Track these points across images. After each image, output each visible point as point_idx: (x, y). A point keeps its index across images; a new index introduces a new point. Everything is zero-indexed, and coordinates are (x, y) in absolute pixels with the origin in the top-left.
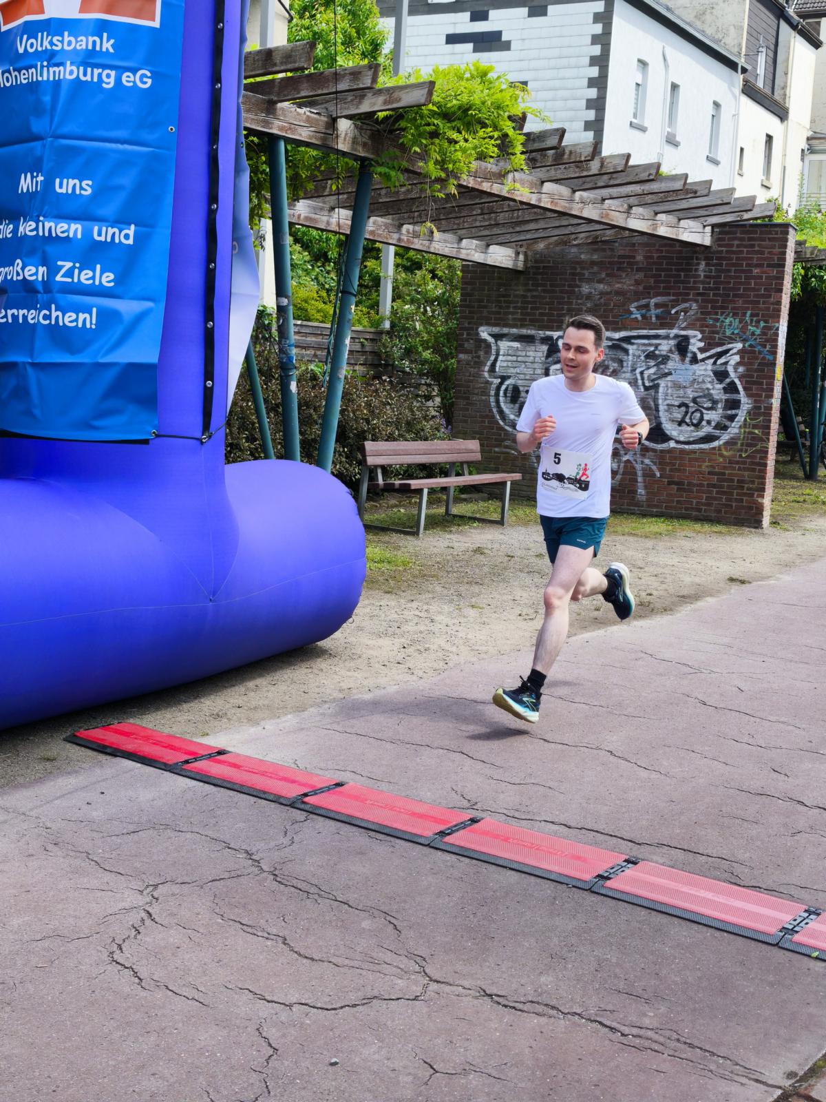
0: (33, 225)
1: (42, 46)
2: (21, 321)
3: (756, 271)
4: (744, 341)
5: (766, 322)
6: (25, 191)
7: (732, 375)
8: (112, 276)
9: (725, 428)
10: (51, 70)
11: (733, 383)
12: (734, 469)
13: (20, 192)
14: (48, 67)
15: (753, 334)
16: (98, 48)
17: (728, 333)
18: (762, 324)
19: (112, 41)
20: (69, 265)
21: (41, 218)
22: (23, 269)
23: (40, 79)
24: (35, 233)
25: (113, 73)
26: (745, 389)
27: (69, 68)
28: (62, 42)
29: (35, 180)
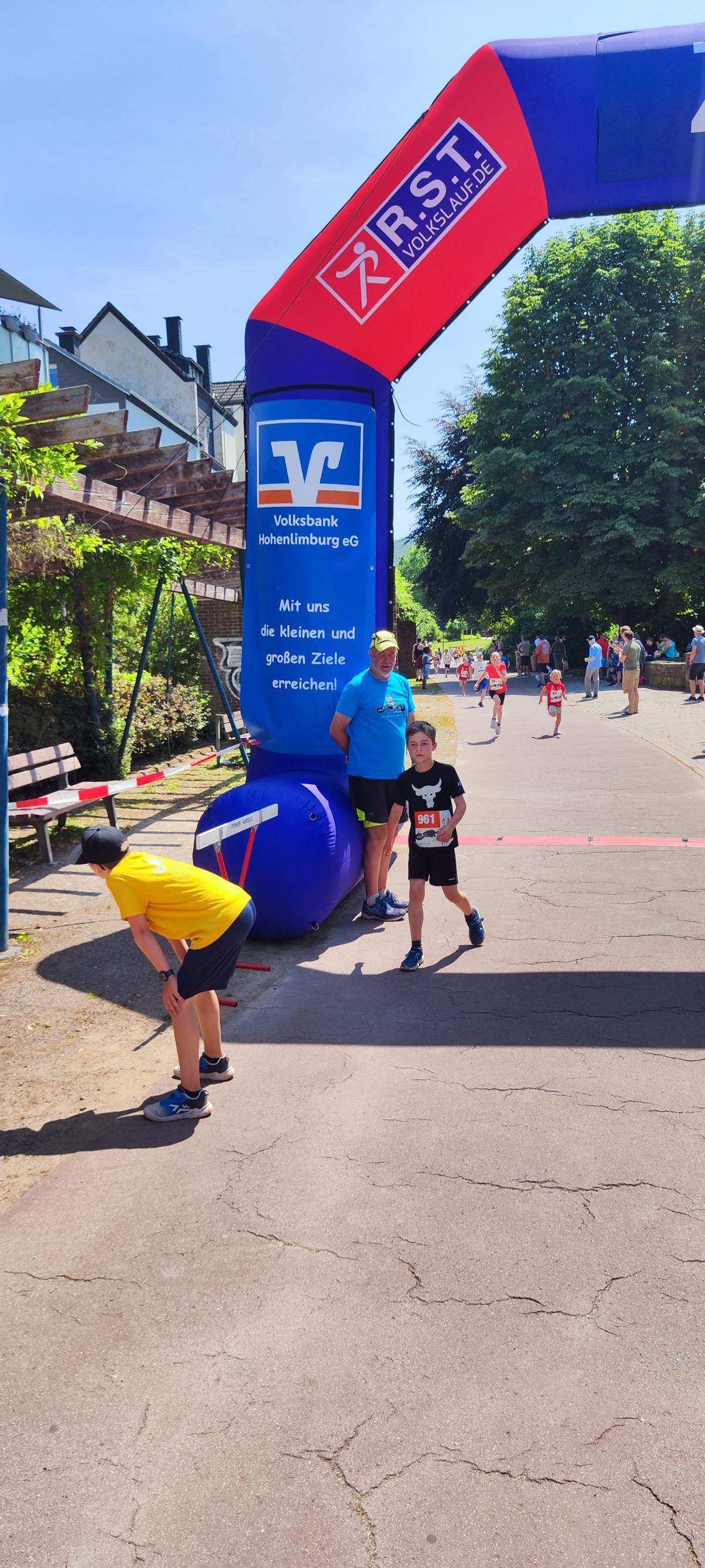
0: (296, 631)
1: (292, 522)
2: (286, 687)
6: (284, 610)
8: (344, 658)
10: (300, 538)
13: (280, 610)
14: (298, 536)
16: (329, 525)
19: (337, 520)
20: (320, 654)
21: (300, 628)
22: (290, 657)
23: (293, 543)
24: (297, 636)
25: (338, 539)
27: (312, 538)
28: (306, 521)
29: (292, 604)
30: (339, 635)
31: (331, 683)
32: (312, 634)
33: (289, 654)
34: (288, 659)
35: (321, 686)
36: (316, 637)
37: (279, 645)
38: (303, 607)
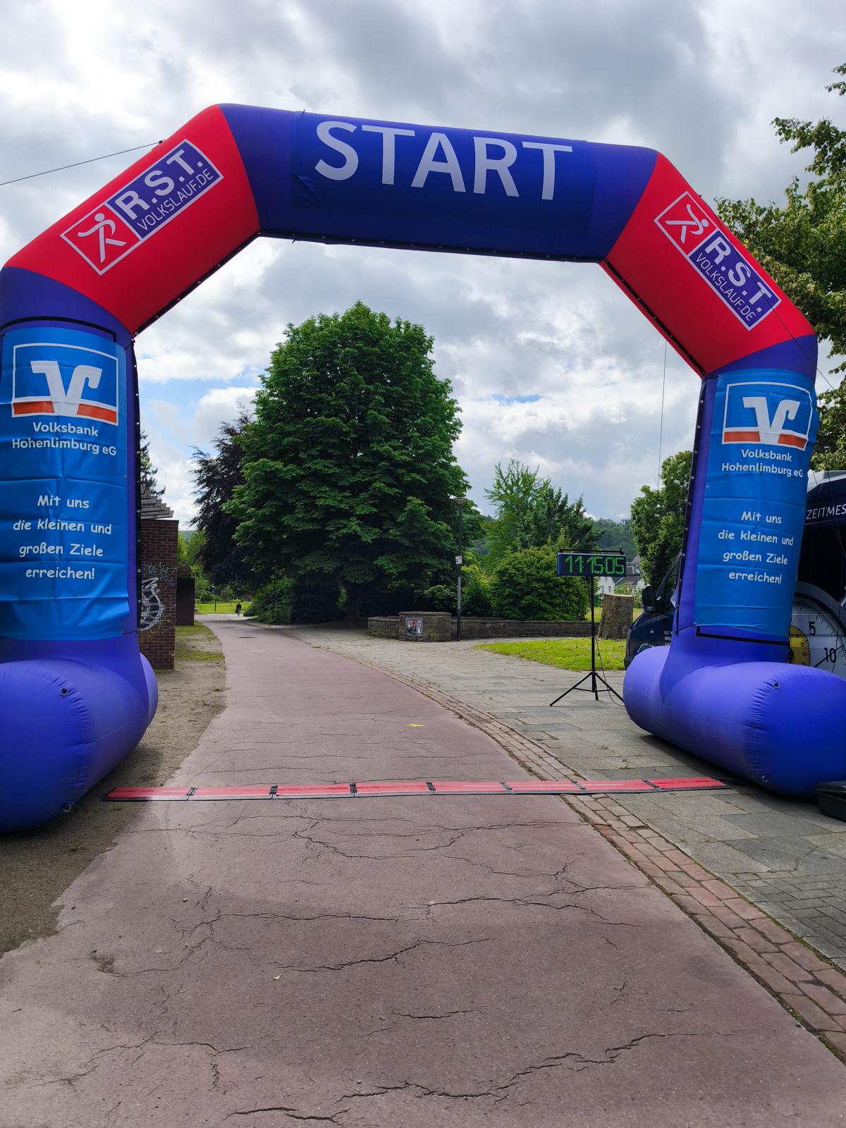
0: (54, 524)
1: (53, 429)
2: (41, 576)
3: (163, 543)
4: (159, 576)
5: (170, 567)
6: (43, 504)
7: (154, 593)
8: (102, 551)
9: (152, 620)
10: (60, 443)
11: (154, 597)
12: (157, 640)
13: (39, 505)
14: (59, 441)
15: (163, 573)
16: (90, 434)
17: (150, 573)
18: (168, 568)
19: (97, 431)
20: (78, 546)
21: (59, 520)
22: (47, 547)
23: (53, 446)
24: (55, 528)
25: (98, 446)
26: (161, 600)
27: (73, 443)
28: (67, 428)
29: (51, 499)
30: (98, 529)
31: (89, 572)
32: (71, 526)
33: (45, 545)
34: (45, 549)
35: (79, 574)
36: (75, 529)
37: (36, 536)
38: (63, 503)
